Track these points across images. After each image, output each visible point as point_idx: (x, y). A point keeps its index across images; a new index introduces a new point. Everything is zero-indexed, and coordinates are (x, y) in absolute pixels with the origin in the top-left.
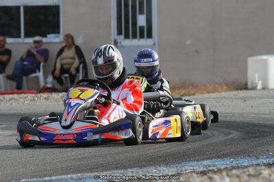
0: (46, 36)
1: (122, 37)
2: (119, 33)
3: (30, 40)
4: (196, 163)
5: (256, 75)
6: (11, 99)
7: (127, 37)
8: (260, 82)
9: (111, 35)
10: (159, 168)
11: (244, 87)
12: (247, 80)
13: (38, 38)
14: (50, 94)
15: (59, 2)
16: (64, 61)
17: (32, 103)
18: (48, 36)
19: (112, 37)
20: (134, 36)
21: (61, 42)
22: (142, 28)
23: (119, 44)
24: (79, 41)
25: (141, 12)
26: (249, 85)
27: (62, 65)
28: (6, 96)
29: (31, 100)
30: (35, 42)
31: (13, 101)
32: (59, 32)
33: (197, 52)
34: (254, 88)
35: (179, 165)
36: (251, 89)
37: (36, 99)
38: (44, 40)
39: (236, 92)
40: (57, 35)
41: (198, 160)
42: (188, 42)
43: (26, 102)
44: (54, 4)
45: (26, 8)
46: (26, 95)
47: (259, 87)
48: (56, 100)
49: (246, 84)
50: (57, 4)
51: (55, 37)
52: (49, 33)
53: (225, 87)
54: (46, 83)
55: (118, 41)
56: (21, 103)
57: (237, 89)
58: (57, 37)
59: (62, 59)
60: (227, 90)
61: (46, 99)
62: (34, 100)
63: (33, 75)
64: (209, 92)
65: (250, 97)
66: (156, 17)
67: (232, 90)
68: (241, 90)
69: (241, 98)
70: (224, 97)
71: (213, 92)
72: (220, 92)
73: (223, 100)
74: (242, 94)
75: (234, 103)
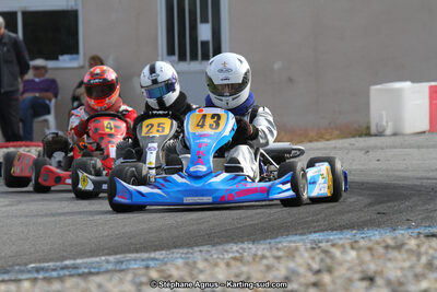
0: (57, 59)
1: (176, 58)
2: (171, 52)
4: (298, 237)
5: (384, 113)
7: (182, 58)
8: (390, 124)
9: (158, 56)
10: (242, 245)
11: (366, 132)
12: (369, 122)
15: (76, 4)
18: (61, 58)
19: (160, 59)
20: (194, 57)
22: (205, 44)
25: (204, 20)
26: (373, 130)
32: (77, 52)
33: (290, 80)
34: (381, 134)
35: (273, 241)
36: (376, 135)
40: (75, 56)
41: (302, 234)
42: (277, 66)
44: (69, 8)
45: (25, 14)
47: (388, 132)
49: (368, 128)
50: (74, 8)
51: (70, 60)
52: (62, 54)
53: (336, 133)
57: (353, 136)
58: (74, 59)
60: (338, 138)
64: (310, 141)
65: (375, 148)
66: (227, 28)
67: (346, 137)
68: (360, 136)
69: (361, 149)
70: (335, 148)
71: (317, 141)
72: (328, 140)
73: (334, 151)
74: (362, 141)
75: (350, 155)
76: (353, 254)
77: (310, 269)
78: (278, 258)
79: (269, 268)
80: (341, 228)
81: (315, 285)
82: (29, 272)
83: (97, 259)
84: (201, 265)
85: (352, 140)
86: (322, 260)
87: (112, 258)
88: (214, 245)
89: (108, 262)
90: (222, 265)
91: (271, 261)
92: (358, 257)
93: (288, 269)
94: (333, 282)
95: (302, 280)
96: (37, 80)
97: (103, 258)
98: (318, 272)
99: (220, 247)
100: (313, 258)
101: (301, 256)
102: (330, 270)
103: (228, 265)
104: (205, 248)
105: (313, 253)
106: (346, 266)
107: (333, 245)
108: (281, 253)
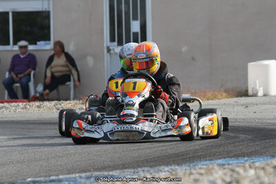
0: (36, 44)
1: (116, 43)
2: (112, 40)
4: (208, 162)
5: (257, 82)
6: (1, 108)
7: (120, 43)
8: (261, 88)
9: (104, 42)
11: (245, 94)
12: (247, 87)
14: (41, 103)
15: (49, 8)
17: (24, 111)
18: (38, 43)
19: (105, 44)
21: (51, 50)
22: (135, 34)
23: (112, 51)
24: (70, 48)
25: (135, 18)
26: (250, 92)
27: (52, 74)
29: (23, 108)
31: (4, 109)
32: (49, 39)
33: (193, 59)
34: (255, 95)
36: (252, 96)
37: (28, 107)
38: (31, 47)
39: (237, 99)
40: (47, 42)
42: (184, 49)
43: (18, 110)
44: (44, 10)
45: (16, 14)
46: (16, 104)
47: (260, 93)
48: (50, 109)
49: (247, 91)
50: (47, 10)
51: (44, 45)
52: (39, 41)
53: (224, 94)
54: (36, 92)
55: (111, 48)
56: (12, 111)
57: (237, 96)
58: (47, 44)
59: (52, 68)
60: (226, 97)
61: (39, 107)
62: (26, 108)
64: (208, 99)
65: (252, 104)
66: (151, 23)
67: (232, 97)
68: (241, 96)
69: (242, 105)
70: (225, 104)
71: (212, 99)
72: (220, 99)
73: (224, 107)
74: (243, 100)
75: (235, 109)
77: (224, 181)
78: (201, 174)
79: (196, 181)
82: (28, 183)
83: (74, 176)
86: (231, 176)
87: (83, 175)
88: (151, 167)
89: (81, 177)
92: (256, 174)
93: (210, 181)
97: (77, 175)
98: (230, 183)
99: (156, 168)
102: (238, 182)
104: (146, 169)
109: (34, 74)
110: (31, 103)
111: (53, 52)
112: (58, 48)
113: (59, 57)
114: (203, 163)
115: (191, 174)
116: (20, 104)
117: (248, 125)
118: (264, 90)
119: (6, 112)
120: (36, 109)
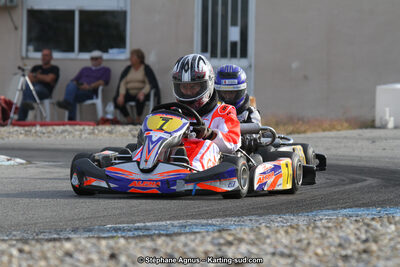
1: (208, 54)
2: (204, 50)
3: (86, 56)
4: (331, 212)
5: (387, 109)
6: (63, 132)
7: (214, 55)
8: (392, 119)
11: (371, 125)
12: (374, 117)
13: (96, 53)
14: (113, 127)
15: (125, 6)
16: (130, 85)
17: (92, 136)
18: (111, 51)
20: (224, 55)
21: (126, 60)
22: (234, 44)
24: (151, 59)
25: (234, 24)
26: (378, 123)
27: (127, 90)
28: (56, 128)
29: (89, 134)
30: (93, 59)
31: (66, 134)
32: (124, 46)
33: (306, 77)
34: (384, 127)
36: (380, 128)
37: (96, 131)
38: (105, 56)
40: (122, 50)
41: (334, 209)
42: (294, 65)
43: (84, 136)
44: (119, 9)
45: (83, 13)
46: (81, 127)
47: (391, 125)
48: (123, 134)
49: (374, 121)
50: (124, 9)
51: (119, 53)
53: (346, 125)
54: (105, 112)
56: (77, 137)
57: (361, 127)
58: (122, 52)
59: (127, 83)
60: (347, 129)
61: (110, 132)
62: (93, 133)
63: (89, 102)
64: (324, 130)
65: (380, 138)
66: (253, 31)
67: (354, 128)
68: (366, 128)
69: (368, 139)
70: (345, 137)
71: (330, 130)
72: (339, 130)
73: (345, 140)
74: (368, 133)
75: (359, 144)
76: (393, 227)
77: (358, 239)
78: (329, 228)
79: (323, 236)
80: (366, 205)
81: (365, 251)
82: (108, 231)
83: (164, 223)
84: (265, 231)
85: (360, 131)
86: (366, 231)
87: (176, 223)
88: (260, 215)
89: (173, 225)
90: (282, 232)
91: (324, 231)
92: (397, 230)
93: (339, 237)
94: (380, 250)
95: (354, 247)
96: (94, 68)
98: (366, 241)
100: (358, 229)
101: (348, 227)
102: (376, 241)
103: (287, 232)
104: (253, 218)
105: (358, 225)
106: (388, 237)
107: (373, 219)
108: (330, 225)
109: (103, 91)
110: (100, 127)
111: (129, 63)
112: (135, 57)
113: (137, 69)
114: (324, 212)
115: (316, 227)
116: (87, 128)
117: (376, 165)
118: (395, 120)
119: (69, 138)
120: (106, 135)
